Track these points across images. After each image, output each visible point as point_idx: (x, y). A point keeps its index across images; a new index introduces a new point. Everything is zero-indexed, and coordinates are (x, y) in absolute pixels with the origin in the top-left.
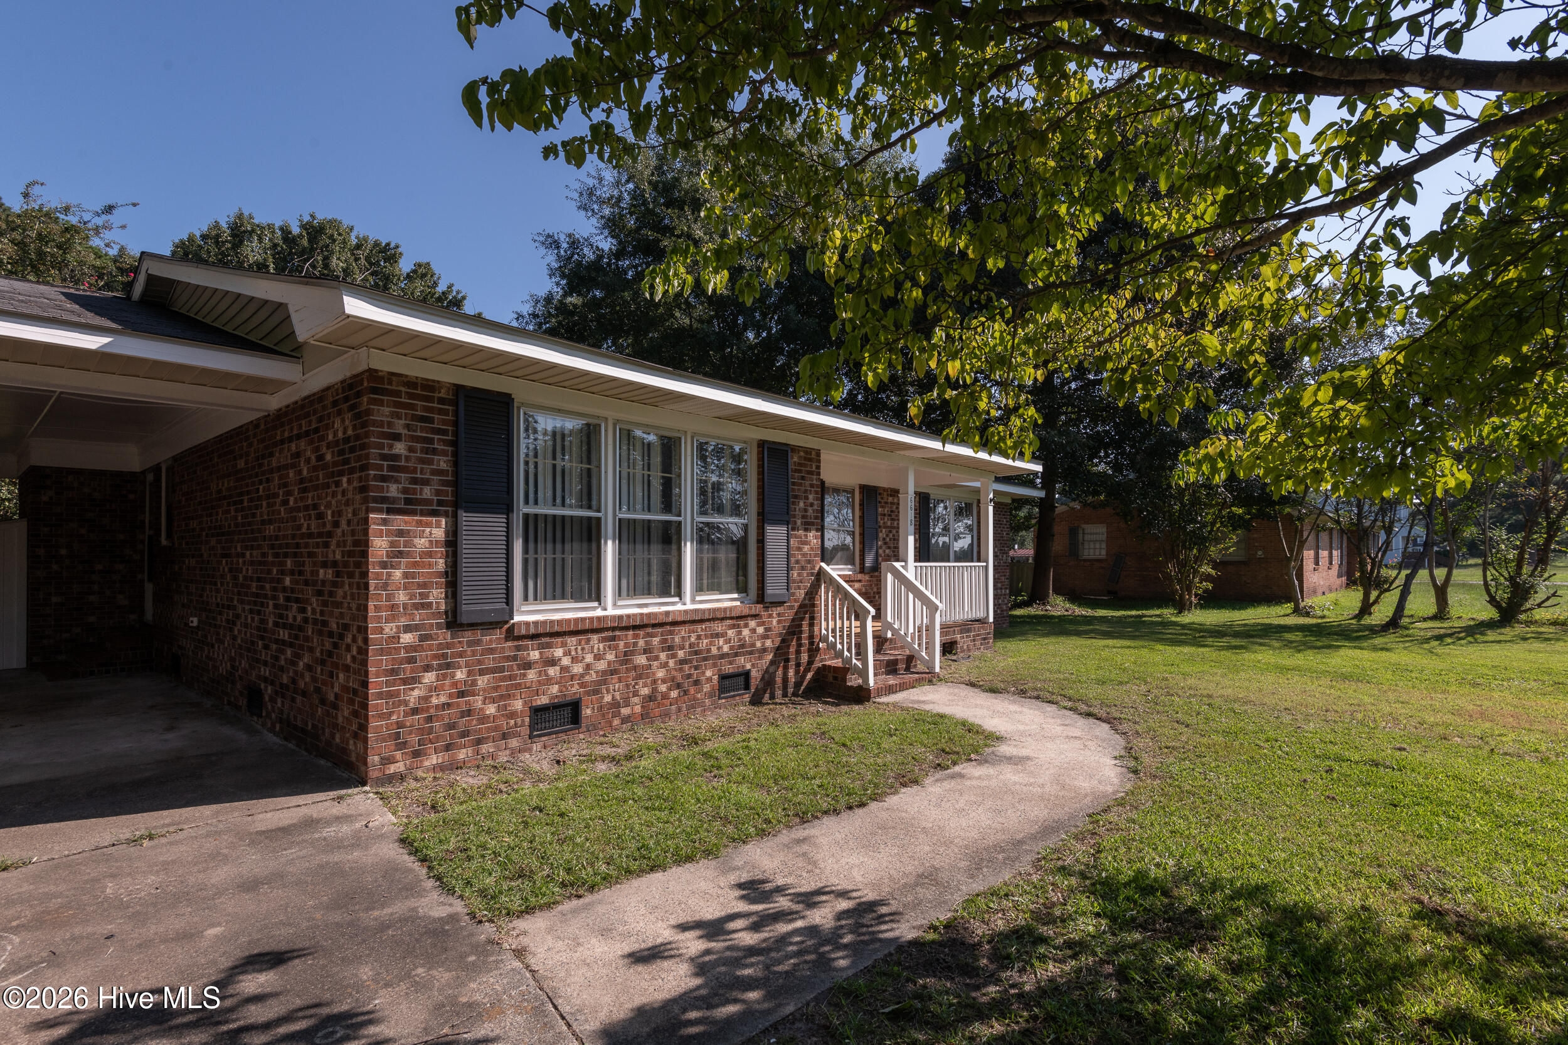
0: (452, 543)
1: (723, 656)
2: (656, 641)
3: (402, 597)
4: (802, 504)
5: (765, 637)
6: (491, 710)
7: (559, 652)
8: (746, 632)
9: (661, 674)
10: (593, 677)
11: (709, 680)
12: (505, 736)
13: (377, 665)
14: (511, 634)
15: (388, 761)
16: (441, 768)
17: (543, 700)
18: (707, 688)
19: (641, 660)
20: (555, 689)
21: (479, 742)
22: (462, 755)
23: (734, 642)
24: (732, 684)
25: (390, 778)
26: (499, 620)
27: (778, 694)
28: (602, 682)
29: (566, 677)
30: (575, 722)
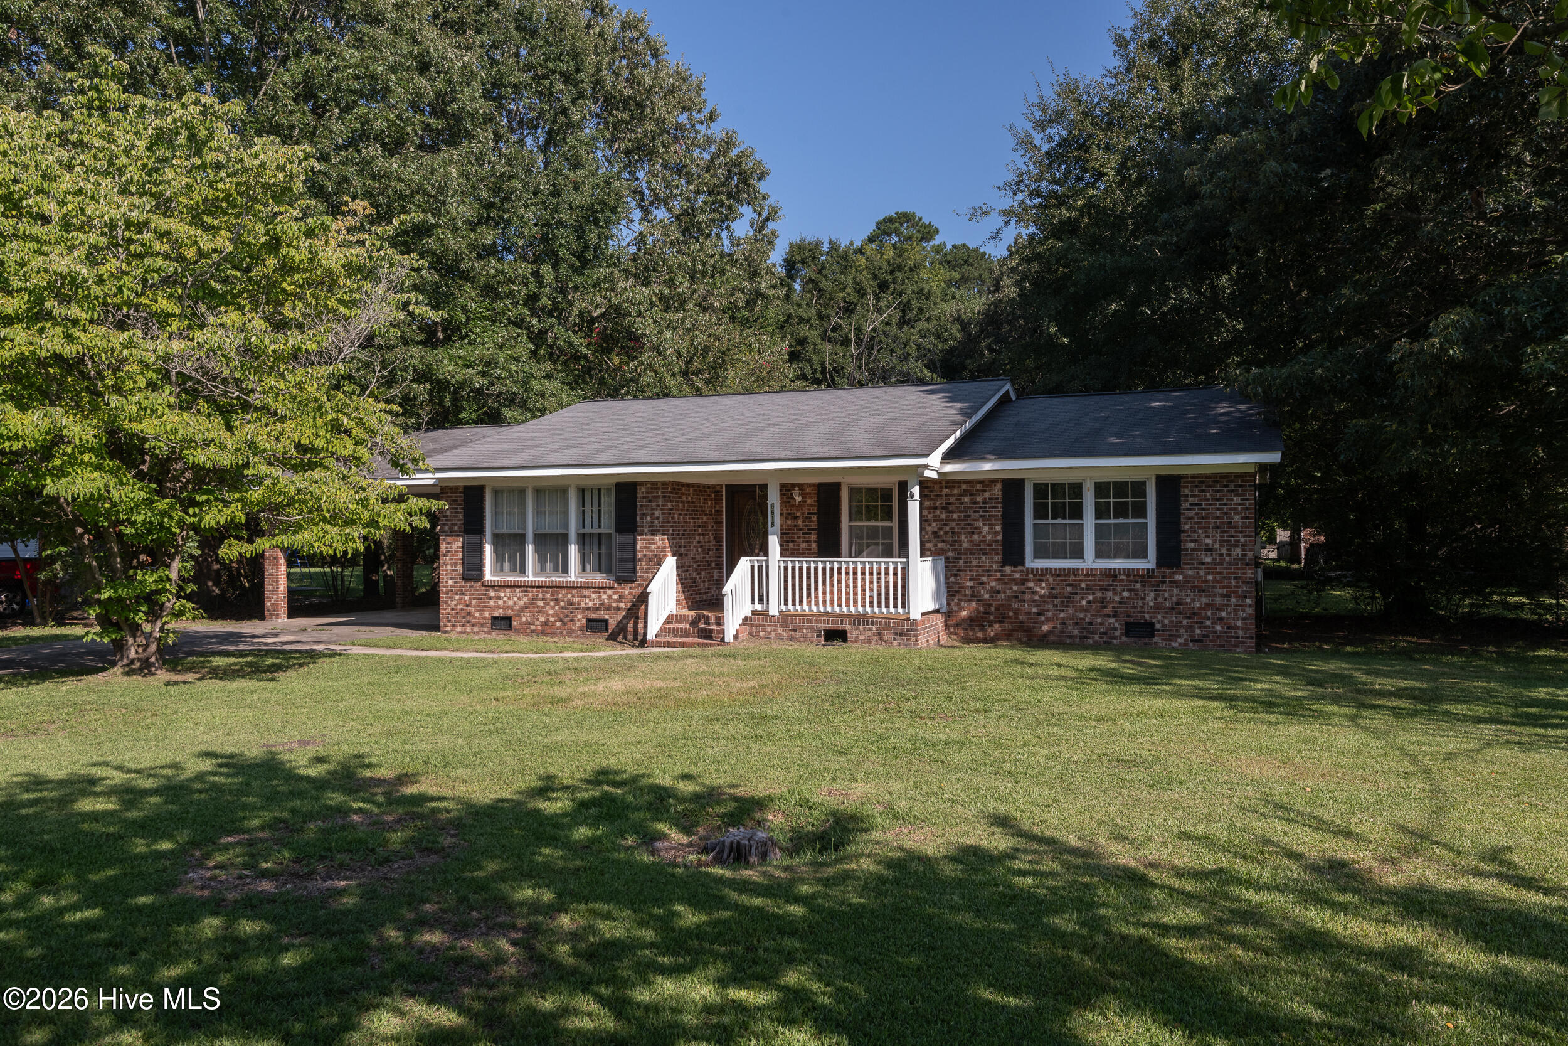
0: (464, 547)
1: (588, 608)
2: (548, 595)
3: (449, 567)
5: (619, 601)
6: (477, 614)
7: (502, 595)
9: (551, 612)
10: (517, 608)
11: (579, 620)
12: (482, 626)
13: (442, 591)
14: (484, 584)
15: (446, 626)
16: (462, 633)
17: (496, 614)
18: (578, 624)
19: (541, 604)
20: (501, 610)
21: (473, 626)
22: (468, 629)
23: (597, 601)
24: (596, 625)
25: (446, 632)
26: (479, 577)
27: (630, 637)
28: (521, 611)
29: (505, 606)
30: (510, 627)
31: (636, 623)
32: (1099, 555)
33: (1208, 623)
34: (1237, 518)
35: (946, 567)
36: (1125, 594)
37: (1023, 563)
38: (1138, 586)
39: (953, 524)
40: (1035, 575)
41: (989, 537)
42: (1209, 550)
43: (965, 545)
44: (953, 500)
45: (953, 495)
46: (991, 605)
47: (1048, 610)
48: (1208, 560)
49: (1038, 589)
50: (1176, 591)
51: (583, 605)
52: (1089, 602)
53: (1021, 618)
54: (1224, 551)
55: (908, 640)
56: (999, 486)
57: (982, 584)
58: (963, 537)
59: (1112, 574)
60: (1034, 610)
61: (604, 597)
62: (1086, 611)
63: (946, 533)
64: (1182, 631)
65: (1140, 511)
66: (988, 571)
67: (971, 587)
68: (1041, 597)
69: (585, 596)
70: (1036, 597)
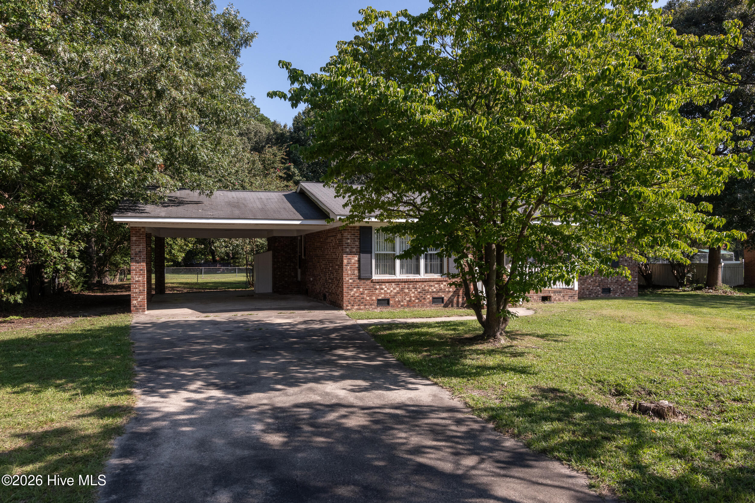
0: (359, 261)
1: (434, 292)
2: (411, 286)
3: (349, 272)
5: (449, 288)
6: (368, 298)
7: (384, 287)
9: (413, 295)
10: (393, 294)
11: (429, 298)
12: (371, 305)
13: (345, 286)
14: (372, 282)
15: (347, 306)
16: (358, 309)
17: (380, 298)
18: (428, 301)
19: (407, 291)
20: (383, 295)
21: (365, 305)
22: (362, 307)
23: (438, 288)
24: (437, 300)
25: (348, 310)
26: (369, 278)
27: (455, 305)
28: (395, 295)
29: (386, 293)
30: (388, 304)
31: (458, 298)
51: (430, 290)
55: (574, 299)
61: (442, 286)
62: (591, 285)
64: (618, 290)
69: (432, 286)
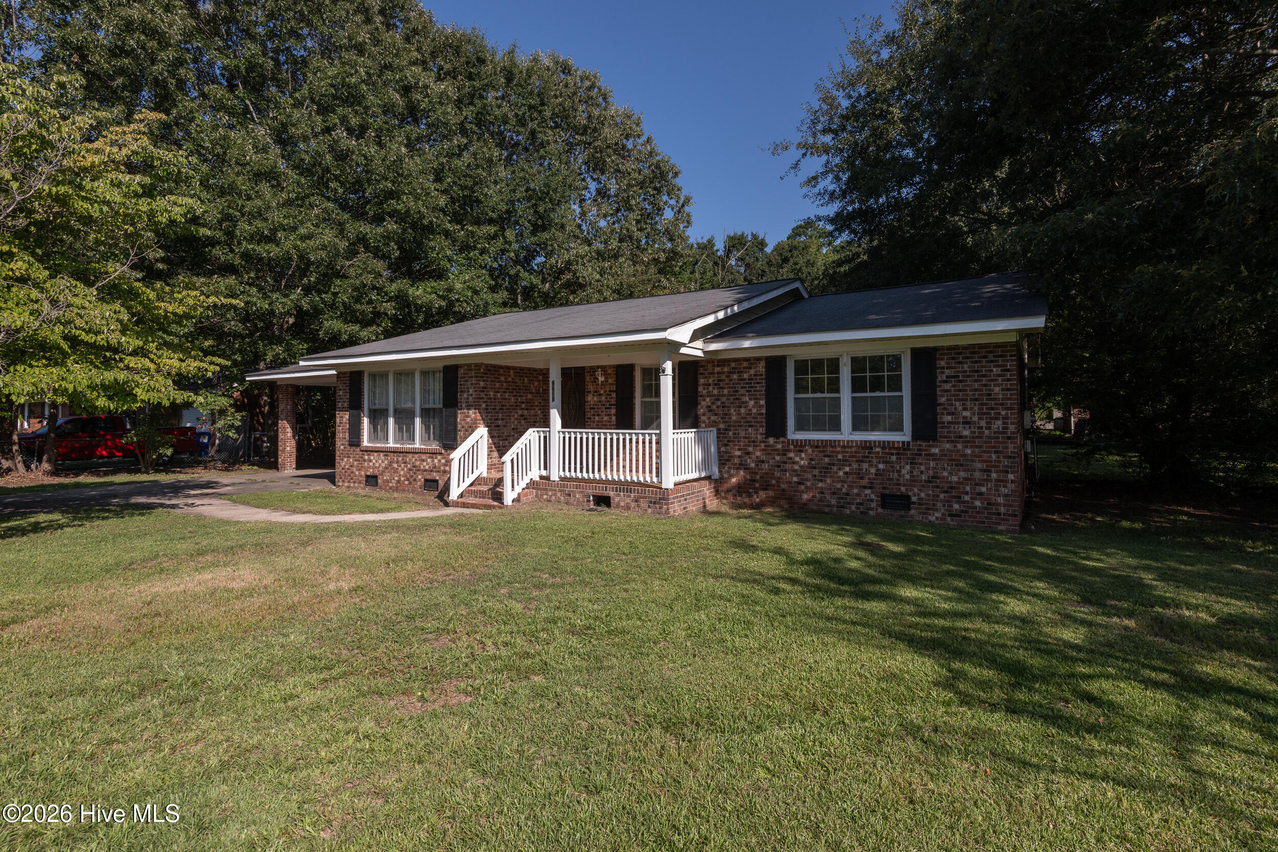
1: (425, 470)
2: (400, 459)
3: (341, 435)
4: (465, 395)
5: (445, 465)
6: (357, 473)
7: (372, 458)
8: (436, 461)
9: (402, 473)
10: (381, 469)
11: (420, 480)
12: (360, 482)
15: (339, 481)
16: (347, 486)
17: (368, 473)
18: (419, 483)
19: (395, 465)
20: (372, 470)
21: (355, 482)
22: (352, 485)
23: (431, 465)
24: (430, 484)
25: (340, 486)
26: (359, 444)
28: (383, 472)
29: (374, 467)
30: (376, 484)
32: (856, 427)
33: (967, 498)
34: (997, 389)
35: (718, 437)
36: (881, 466)
37: (784, 434)
38: (894, 458)
39: (724, 399)
40: (795, 447)
41: (754, 411)
42: (967, 422)
43: (734, 418)
44: (723, 377)
45: (724, 373)
46: (756, 473)
47: (807, 480)
48: (966, 433)
49: (797, 459)
50: (932, 464)
51: (422, 467)
52: (846, 473)
53: (783, 486)
54: (983, 423)
55: (661, 508)
56: (763, 363)
57: (748, 453)
58: (732, 410)
59: (868, 446)
60: (795, 479)
62: (843, 482)
63: (718, 407)
64: (939, 504)
65: (896, 384)
66: (754, 442)
67: (739, 457)
68: (801, 467)
69: (423, 460)
70: (797, 467)
